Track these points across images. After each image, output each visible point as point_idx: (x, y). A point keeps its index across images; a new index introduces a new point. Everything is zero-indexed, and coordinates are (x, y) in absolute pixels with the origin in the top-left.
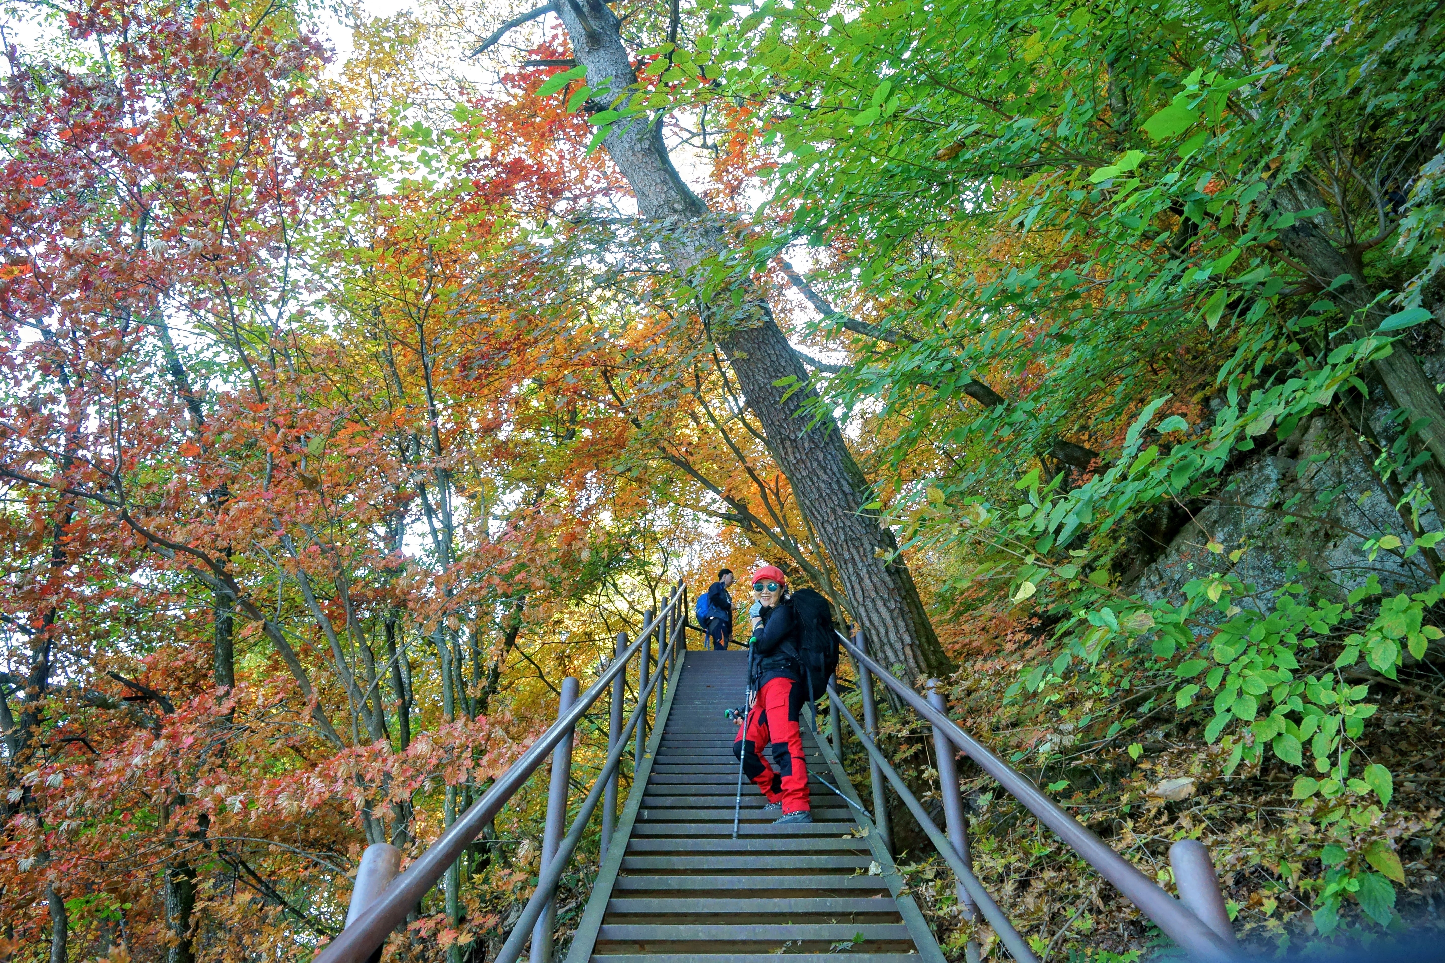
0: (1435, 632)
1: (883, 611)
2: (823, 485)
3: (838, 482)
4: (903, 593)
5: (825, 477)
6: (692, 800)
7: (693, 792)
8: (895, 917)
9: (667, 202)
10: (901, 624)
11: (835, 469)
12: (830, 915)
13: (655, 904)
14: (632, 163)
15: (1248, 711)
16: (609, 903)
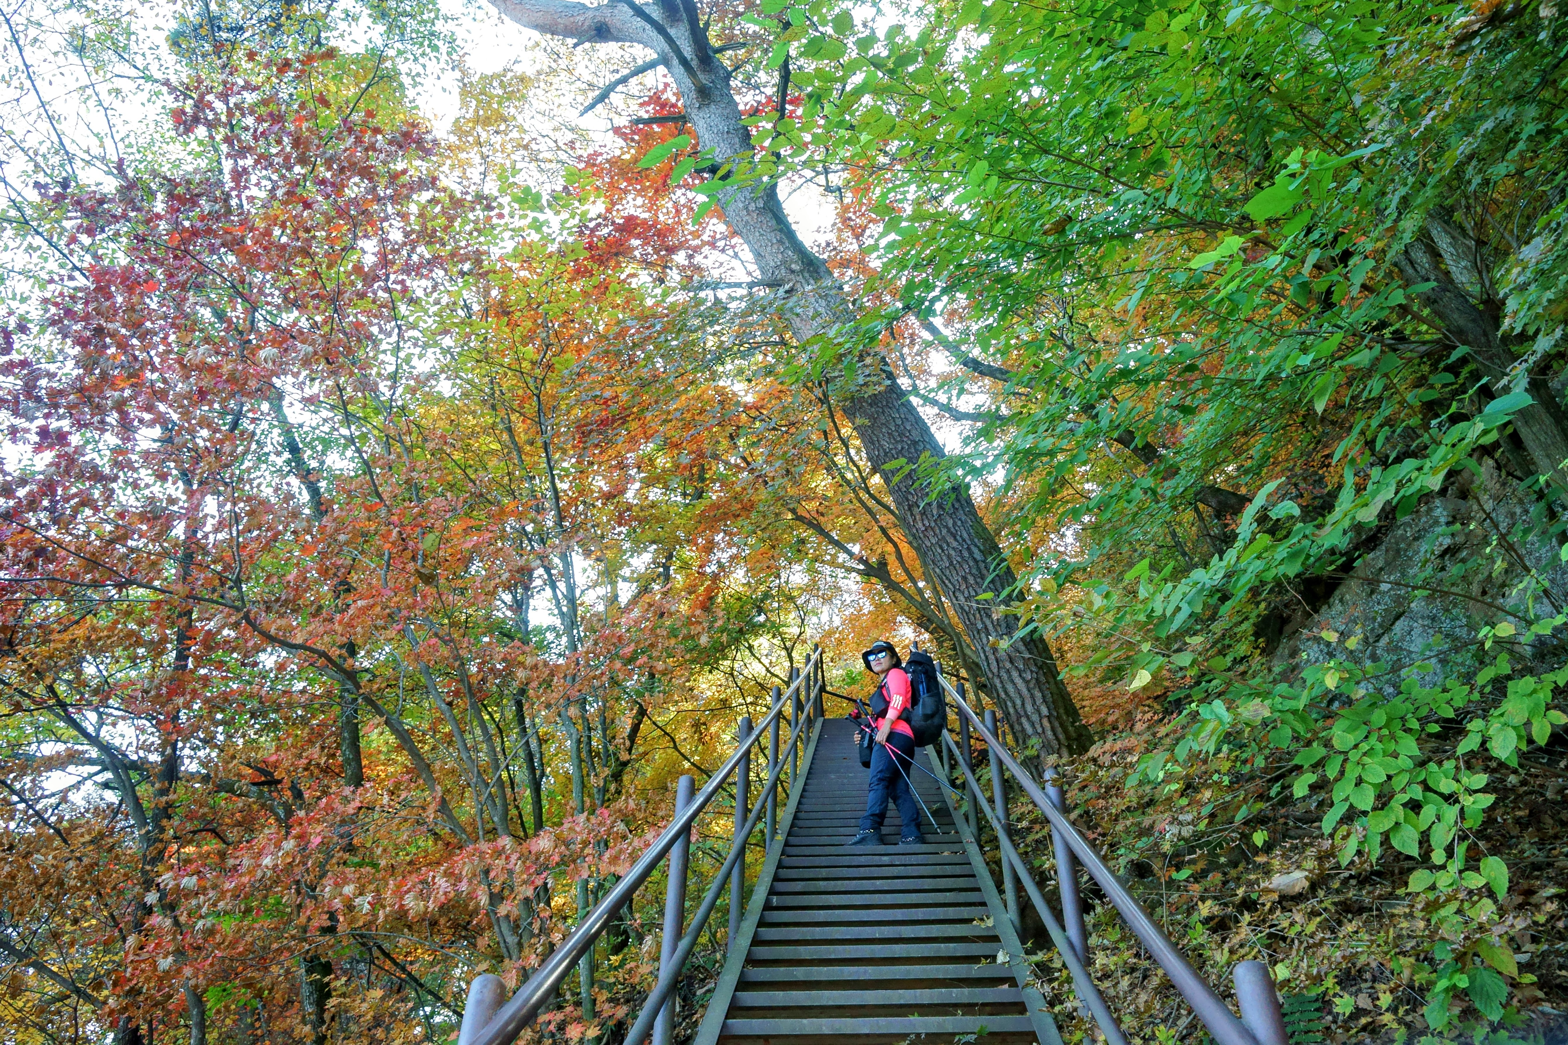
0: (1559, 718)
1: (1018, 681)
2: (952, 553)
3: (968, 549)
4: (1040, 663)
5: (955, 544)
6: (822, 885)
7: (824, 875)
8: (1020, 1008)
9: (784, 262)
10: (1038, 695)
11: (965, 535)
12: (956, 1006)
13: (779, 998)
14: (747, 222)
15: (1366, 800)
16: (734, 997)
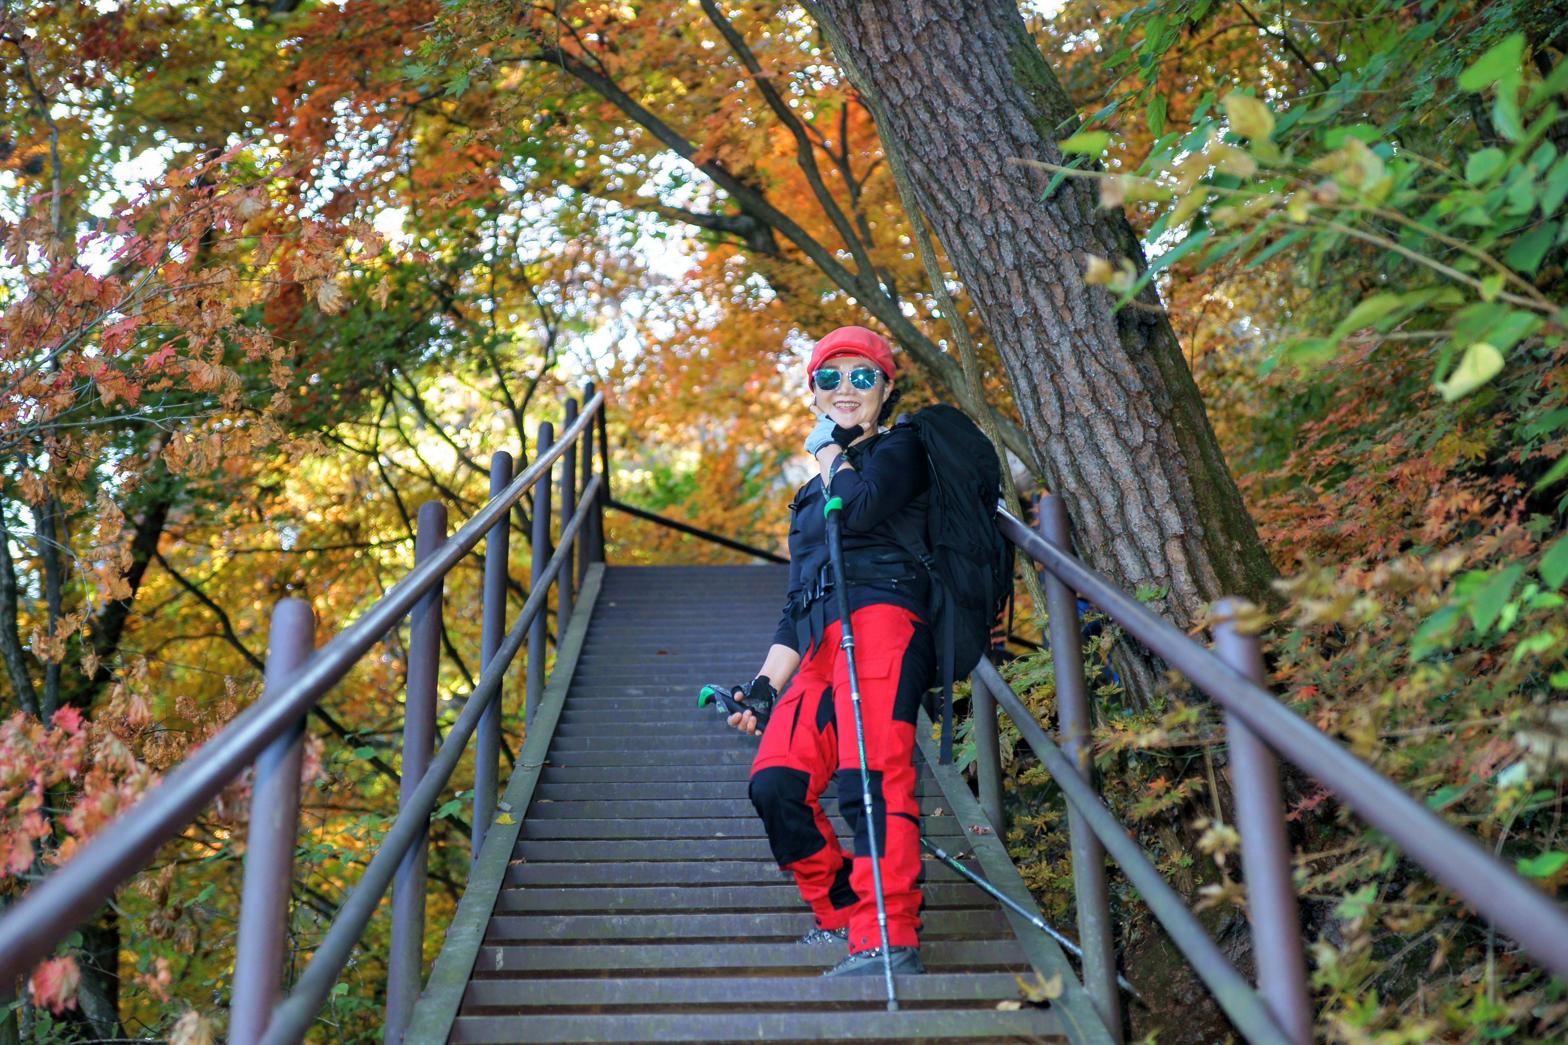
1: (1111, 448)
4: (1166, 404)
